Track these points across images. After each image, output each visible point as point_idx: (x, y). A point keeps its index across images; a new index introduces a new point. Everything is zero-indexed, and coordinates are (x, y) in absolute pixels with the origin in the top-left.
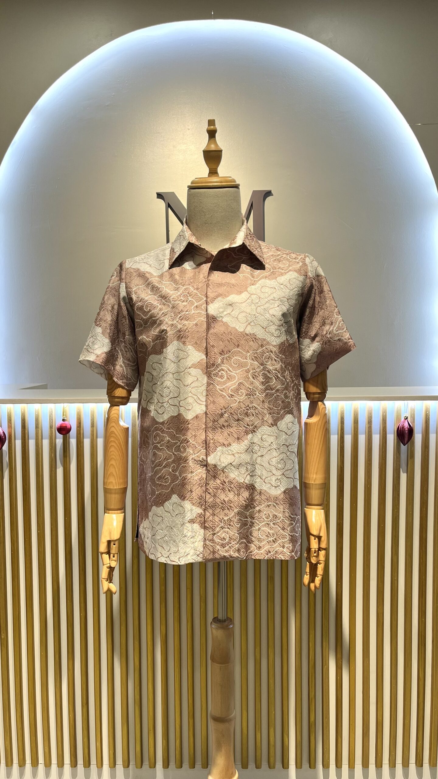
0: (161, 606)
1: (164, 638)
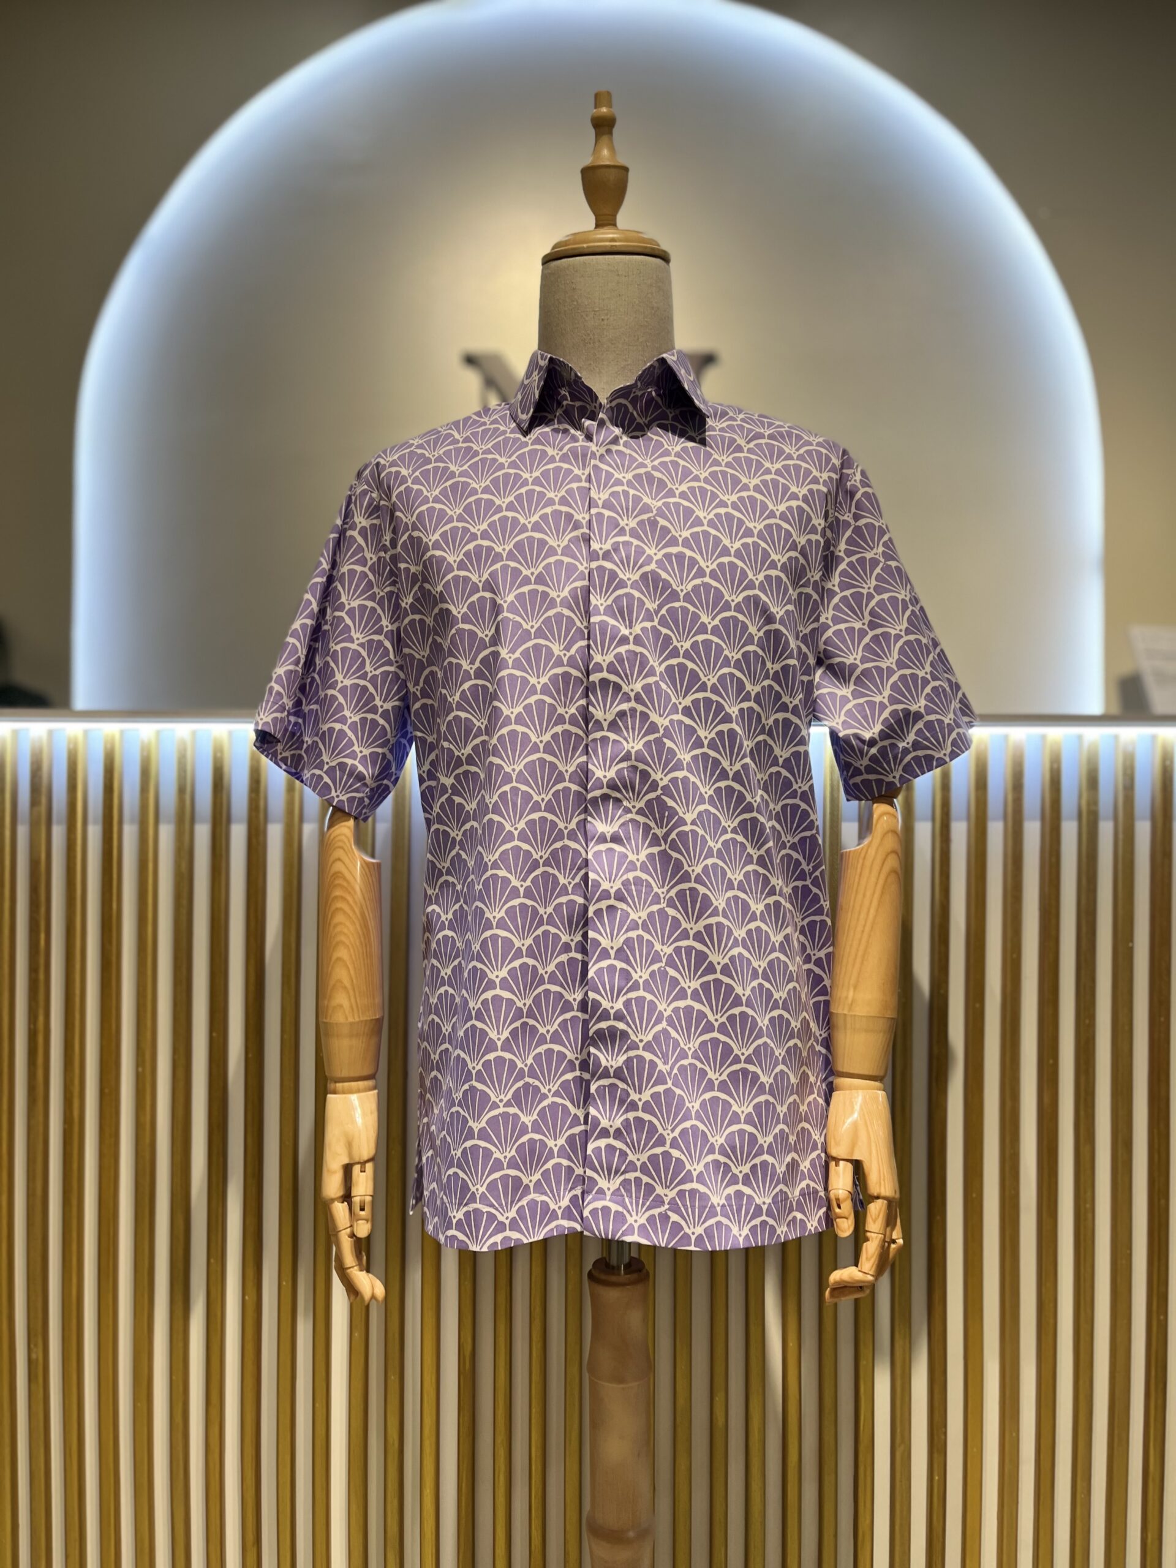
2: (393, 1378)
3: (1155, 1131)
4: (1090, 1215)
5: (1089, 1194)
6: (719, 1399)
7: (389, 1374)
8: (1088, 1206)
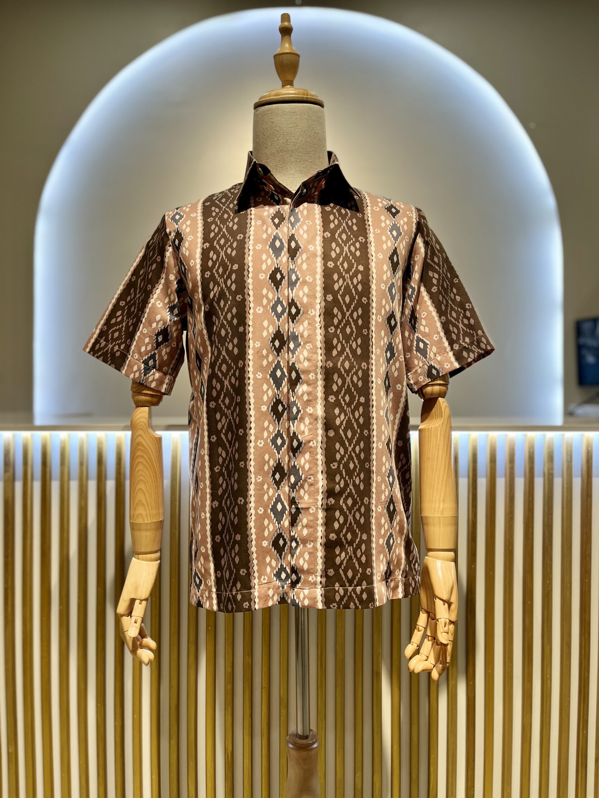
0: (226, 712)
1: (230, 758)
2: (192, 764)
3: (583, 638)
4: (549, 682)
5: (549, 670)
6: (359, 774)
7: (189, 762)
8: (548, 676)
